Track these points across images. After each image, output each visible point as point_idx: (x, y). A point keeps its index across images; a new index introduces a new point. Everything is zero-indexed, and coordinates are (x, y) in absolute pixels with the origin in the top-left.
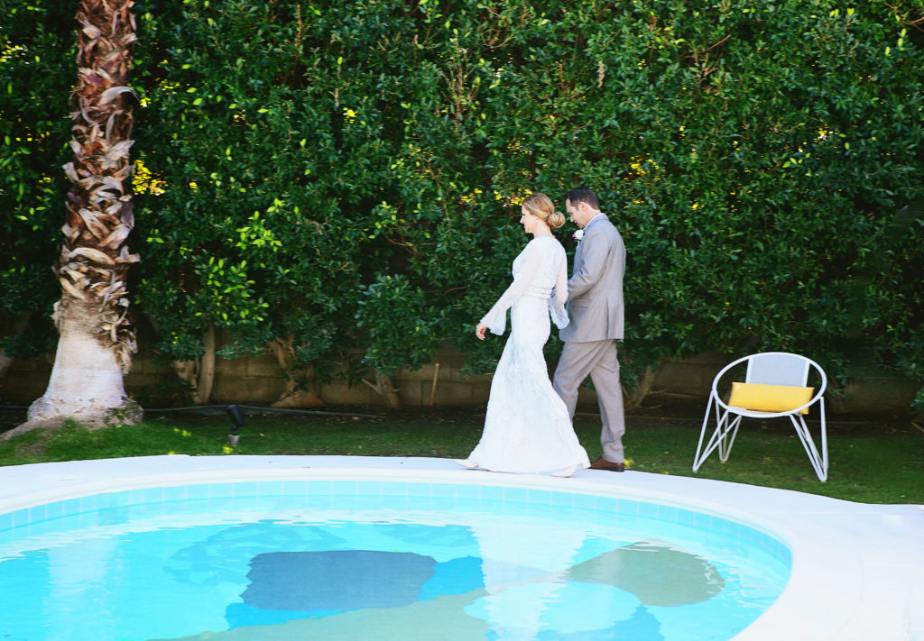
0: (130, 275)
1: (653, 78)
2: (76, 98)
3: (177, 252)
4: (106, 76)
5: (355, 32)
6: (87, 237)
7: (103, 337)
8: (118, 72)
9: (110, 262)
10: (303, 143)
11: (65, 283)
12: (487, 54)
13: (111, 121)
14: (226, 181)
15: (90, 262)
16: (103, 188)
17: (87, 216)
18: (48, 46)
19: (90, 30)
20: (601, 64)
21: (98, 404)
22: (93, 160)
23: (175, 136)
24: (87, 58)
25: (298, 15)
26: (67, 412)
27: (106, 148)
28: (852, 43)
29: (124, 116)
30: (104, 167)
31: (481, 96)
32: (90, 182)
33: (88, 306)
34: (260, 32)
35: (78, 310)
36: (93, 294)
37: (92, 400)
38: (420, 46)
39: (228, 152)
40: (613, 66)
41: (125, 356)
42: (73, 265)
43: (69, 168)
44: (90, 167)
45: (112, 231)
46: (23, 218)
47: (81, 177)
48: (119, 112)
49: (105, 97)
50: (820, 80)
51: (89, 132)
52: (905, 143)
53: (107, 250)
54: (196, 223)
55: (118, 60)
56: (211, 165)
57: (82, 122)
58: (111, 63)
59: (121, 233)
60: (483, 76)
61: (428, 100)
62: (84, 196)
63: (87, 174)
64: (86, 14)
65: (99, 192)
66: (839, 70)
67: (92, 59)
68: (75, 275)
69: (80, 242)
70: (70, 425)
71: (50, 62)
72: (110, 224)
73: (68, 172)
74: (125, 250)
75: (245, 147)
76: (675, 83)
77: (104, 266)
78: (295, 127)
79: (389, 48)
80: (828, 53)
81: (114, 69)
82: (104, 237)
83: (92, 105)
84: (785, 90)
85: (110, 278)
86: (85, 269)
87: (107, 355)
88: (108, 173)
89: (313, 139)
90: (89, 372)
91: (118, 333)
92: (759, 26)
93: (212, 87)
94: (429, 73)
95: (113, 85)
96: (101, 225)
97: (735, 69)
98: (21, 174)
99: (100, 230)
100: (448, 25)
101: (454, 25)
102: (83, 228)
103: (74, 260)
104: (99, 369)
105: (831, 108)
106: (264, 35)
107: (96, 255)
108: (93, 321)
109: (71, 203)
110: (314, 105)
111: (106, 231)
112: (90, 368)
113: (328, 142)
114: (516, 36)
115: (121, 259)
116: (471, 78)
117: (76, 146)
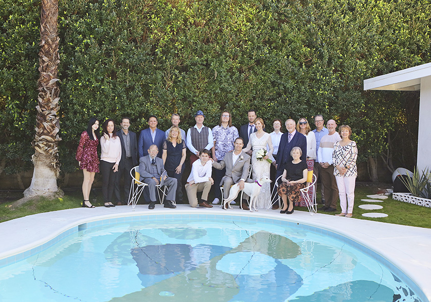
0: (59, 144)
1: (231, 77)
2: (40, 83)
3: (71, 136)
4: (51, 75)
5: (134, 60)
6: (45, 132)
7: (51, 167)
8: (55, 74)
9: (53, 141)
10: (116, 98)
11: (37, 148)
12: (177, 68)
13: (53, 91)
14: (88, 112)
15: (47, 141)
16: (51, 114)
17: (46, 124)
18: (26, 65)
19: (45, 59)
20: (216, 72)
21: (51, 190)
22: (47, 105)
23: (71, 96)
24: (44, 69)
25: (113, 54)
26: (40, 193)
27: (51, 101)
28: (290, 67)
29: (57, 89)
30: (51, 107)
31: (175, 82)
32: (47, 112)
33: (46, 157)
34: (100, 60)
35: (43, 158)
36: (48, 152)
37: (49, 189)
38: (155, 65)
39: (90, 101)
40: (219, 72)
41: (58, 174)
42: (41, 142)
43: (38, 107)
44: (46, 107)
45: (54, 130)
46: (17, 126)
47: (43, 111)
48: (56, 88)
49: (51, 82)
50: (281, 78)
51: (46, 95)
52: (304, 98)
53: (52, 136)
54: (77, 126)
55: (55, 69)
56: (83, 106)
57: (44, 91)
58: (53, 70)
59: (57, 130)
60: (176, 75)
61: (159, 83)
62: (44, 117)
63: (45, 110)
64: (43, 53)
65: (50, 115)
66: (286, 75)
67: (46, 69)
68: (41, 145)
69: (43, 134)
70: (43, 198)
71: (26, 70)
72: (53, 127)
73: (38, 109)
74: (58, 136)
75: (95, 99)
76: (238, 79)
77: (52, 142)
78: (113, 92)
79: (144, 66)
80: (284, 70)
81: (53, 73)
82: (51, 132)
83: (47, 85)
84: (271, 81)
85: (53, 146)
86: (45, 143)
87: (53, 173)
88: (52, 109)
89: (119, 96)
90: (47, 179)
91: (56, 166)
92: (263, 61)
93: (85, 79)
94: (159, 74)
95: (53, 78)
96: (50, 128)
97: (256, 74)
98: (16, 110)
99: (50, 129)
100: (164, 58)
101: (166, 58)
102: (44, 128)
103: (41, 140)
104: (50, 178)
105: (285, 87)
106: (102, 61)
107: (49, 138)
108: (48, 161)
109: (39, 120)
110: (120, 85)
111: (52, 130)
112: (47, 178)
113: (125, 98)
114: (188, 62)
115: (56, 139)
116: (172, 76)
117: (40, 100)
